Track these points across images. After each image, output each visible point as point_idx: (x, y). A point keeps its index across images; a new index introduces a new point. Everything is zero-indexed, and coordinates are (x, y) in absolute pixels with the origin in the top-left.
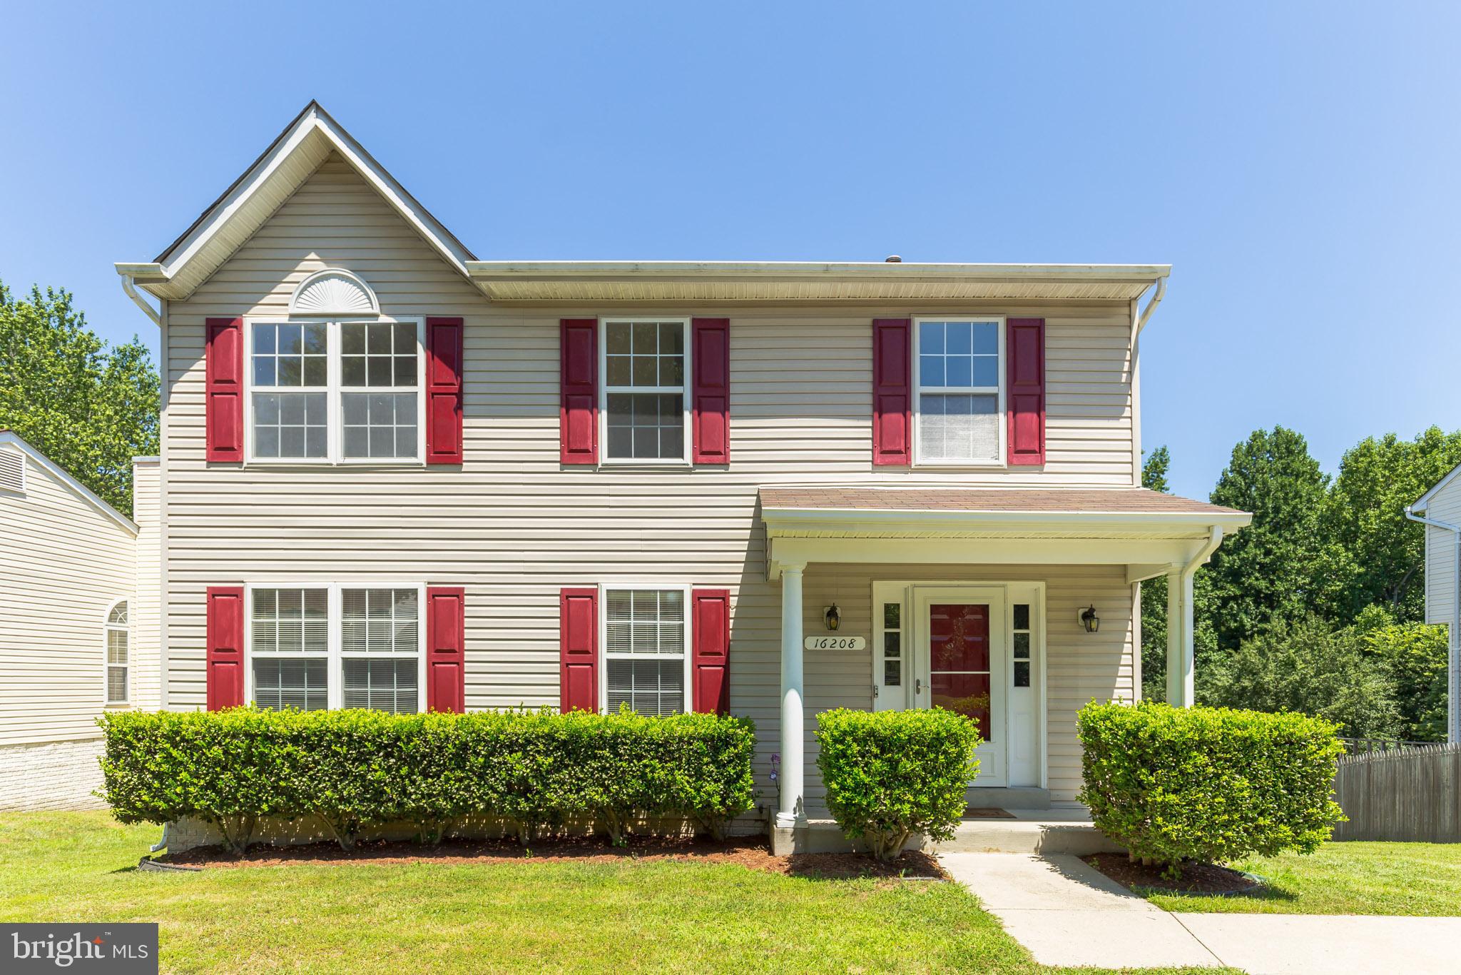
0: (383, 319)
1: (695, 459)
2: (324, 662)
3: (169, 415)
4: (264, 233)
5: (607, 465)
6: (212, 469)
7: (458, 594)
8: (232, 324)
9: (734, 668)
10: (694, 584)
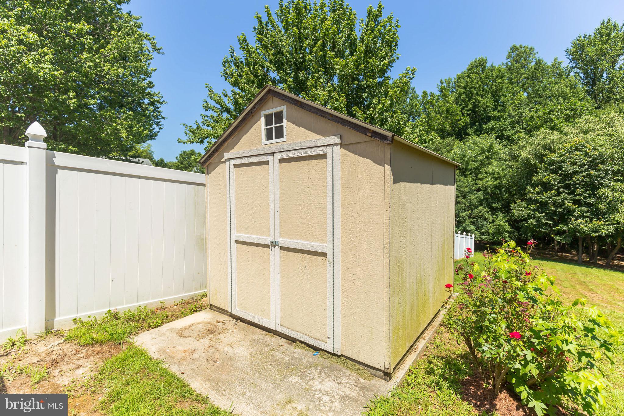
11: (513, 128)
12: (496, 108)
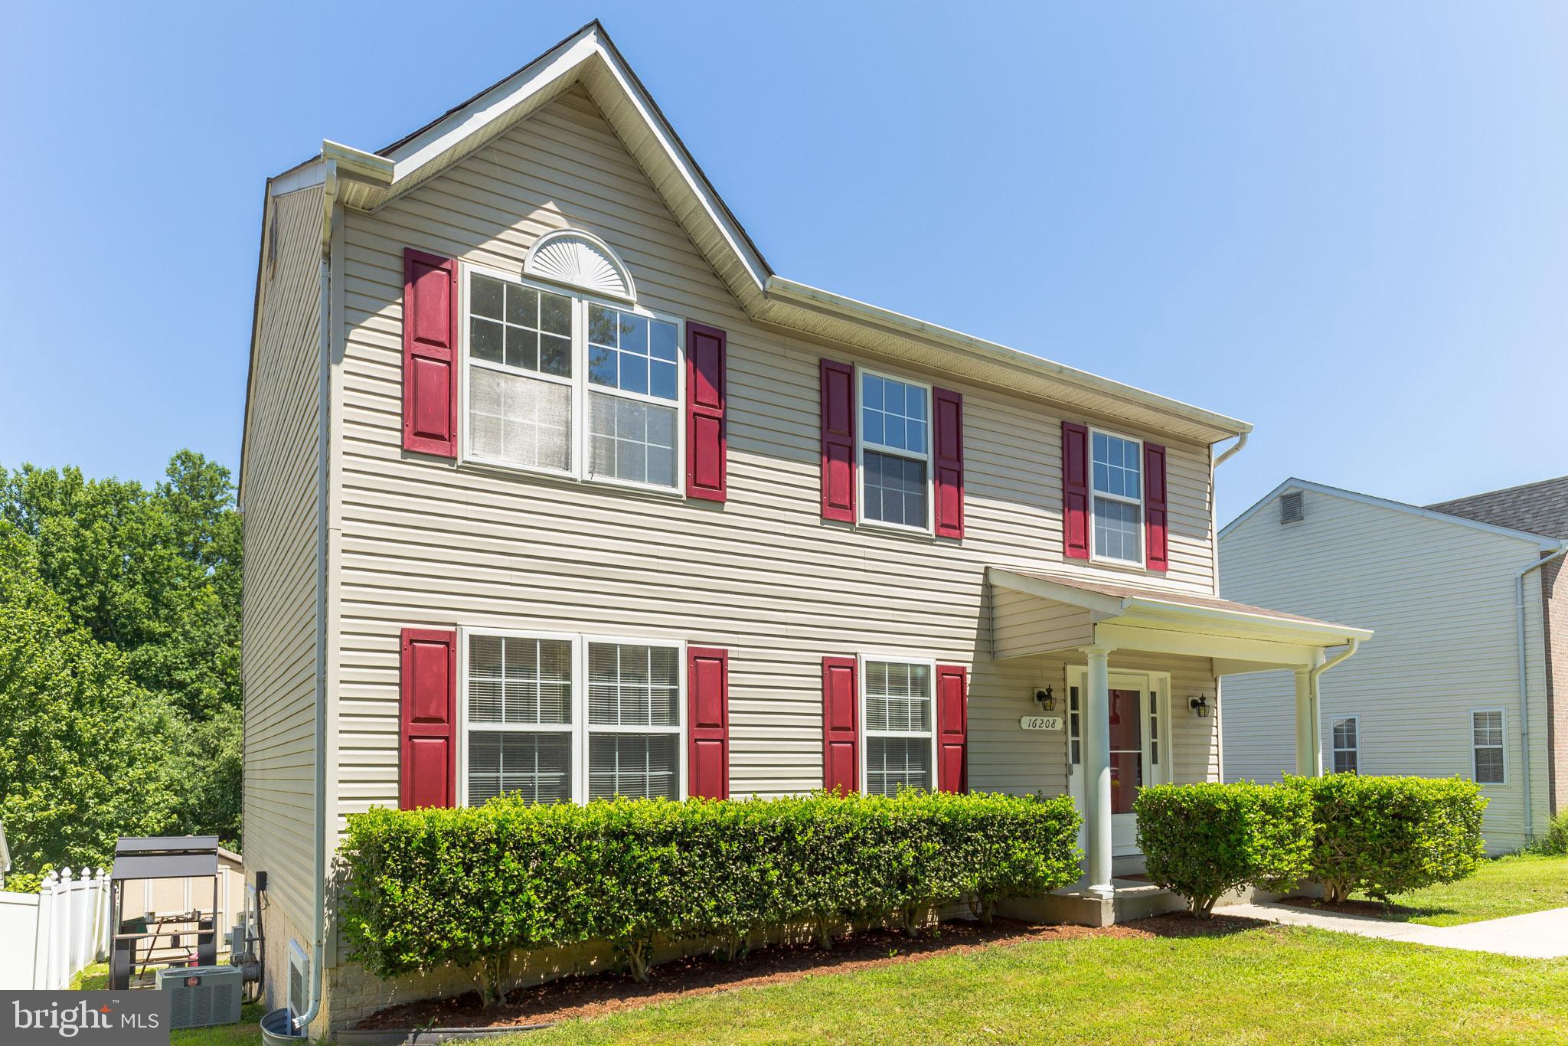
0: (639, 310)
1: (937, 530)
2: (567, 737)
3: (345, 372)
4: (485, 155)
5: (863, 525)
6: (409, 460)
7: (722, 658)
8: (444, 266)
9: (970, 747)
10: (938, 660)
11: (193, 664)
12: (156, 613)
